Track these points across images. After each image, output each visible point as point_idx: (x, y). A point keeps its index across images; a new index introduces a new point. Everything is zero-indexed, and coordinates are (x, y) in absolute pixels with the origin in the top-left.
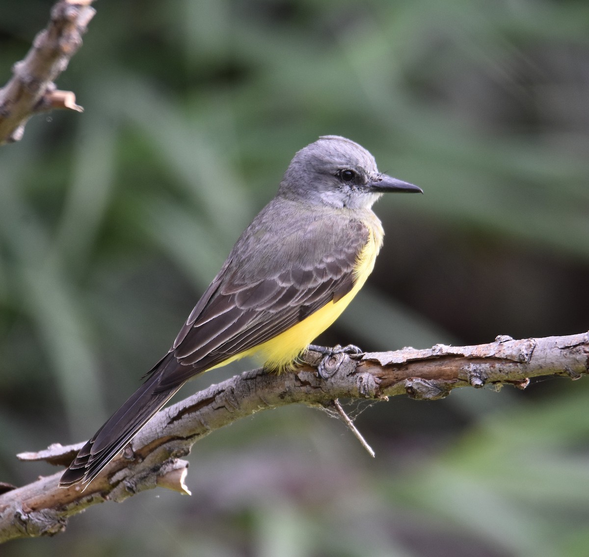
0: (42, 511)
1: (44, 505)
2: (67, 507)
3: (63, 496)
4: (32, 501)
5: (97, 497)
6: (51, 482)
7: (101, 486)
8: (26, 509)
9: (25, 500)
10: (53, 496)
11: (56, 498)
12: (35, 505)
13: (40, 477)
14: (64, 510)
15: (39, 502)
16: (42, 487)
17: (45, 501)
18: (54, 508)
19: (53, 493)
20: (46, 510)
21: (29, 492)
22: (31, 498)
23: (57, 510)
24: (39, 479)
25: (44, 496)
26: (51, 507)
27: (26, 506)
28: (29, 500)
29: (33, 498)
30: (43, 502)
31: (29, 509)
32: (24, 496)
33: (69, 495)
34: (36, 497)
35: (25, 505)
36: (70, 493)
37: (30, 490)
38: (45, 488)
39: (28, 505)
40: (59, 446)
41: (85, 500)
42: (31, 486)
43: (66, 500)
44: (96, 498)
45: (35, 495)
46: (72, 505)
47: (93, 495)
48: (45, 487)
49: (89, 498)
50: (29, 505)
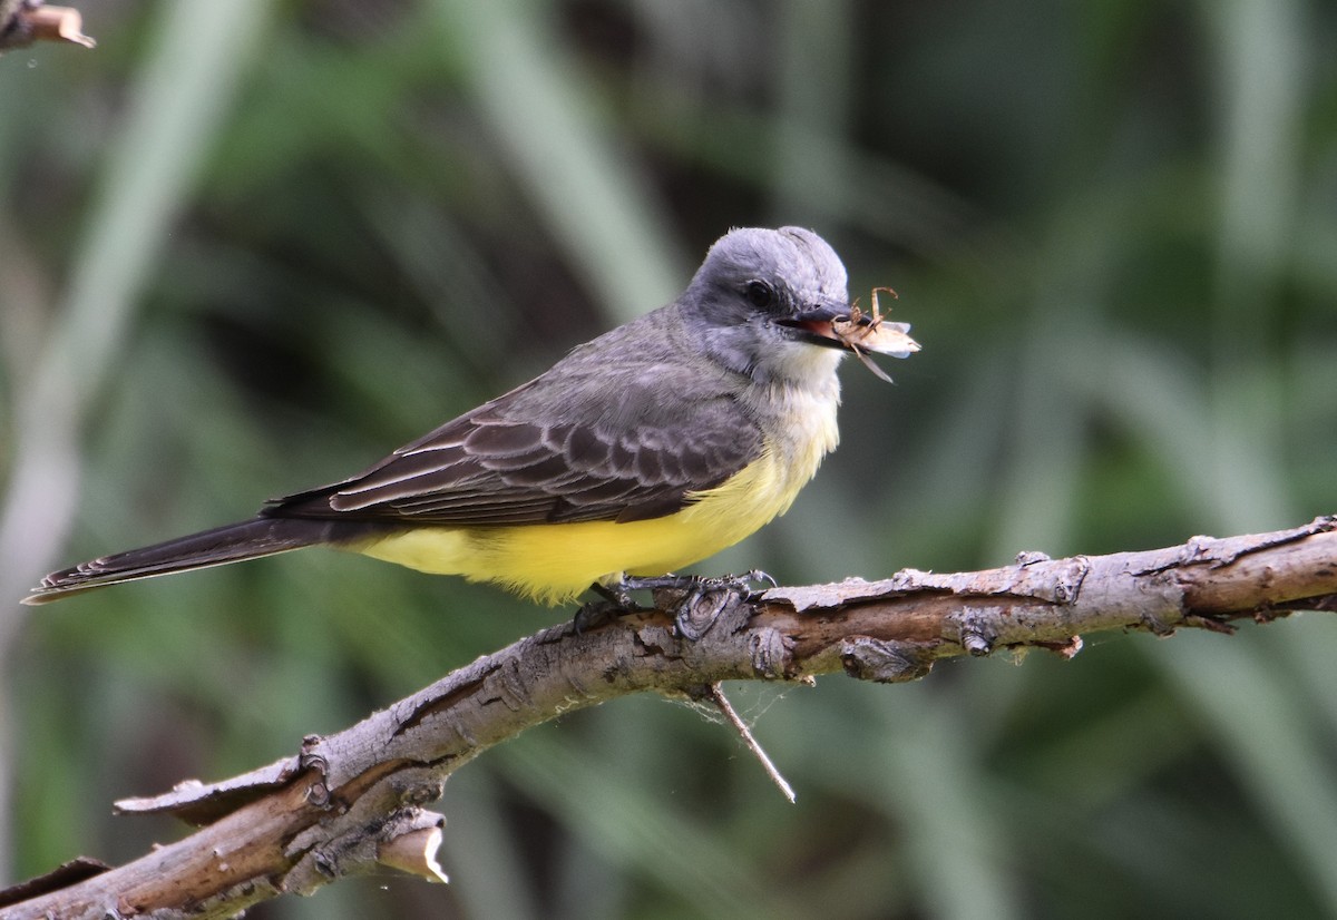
0: (156, 912)
1: (159, 900)
2: (205, 904)
3: (195, 881)
4: (137, 894)
5: (262, 883)
6: (176, 854)
7: (269, 863)
8: (125, 908)
9: (125, 890)
10: (178, 882)
11: (183, 886)
12: (144, 900)
13: (156, 845)
14: (199, 910)
15: (150, 894)
16: (157, 865)
17: (163, 894)
18: (180, 908)
19: (178, 877)
20: (163, 909)
21: (132, 876)
22: (134, 886)
23: (184, 911)
24: (153, 850)
25: (160, 882)
26: (172, 905)
27: (126, 904)
28: (132, 891)
29: (139, 887)
30: (158, 894)
31: (131, 909)
32: (123, 884)
33: (208, 881)
34: (145, 885)
35: (124, 900)
36: (210, 876)
37: (134, 871)
38: (163, 867)
39: (129, 902)
40: (197, 784)
41: (238, 890)
42: (139, 864)
43: (202, 889)
44: (260, 886)
45: (144, 880)
46: (213, 901)
47: (253, 881)
48: (163, 863)
49: (246, 886)
50: (133, 900)
